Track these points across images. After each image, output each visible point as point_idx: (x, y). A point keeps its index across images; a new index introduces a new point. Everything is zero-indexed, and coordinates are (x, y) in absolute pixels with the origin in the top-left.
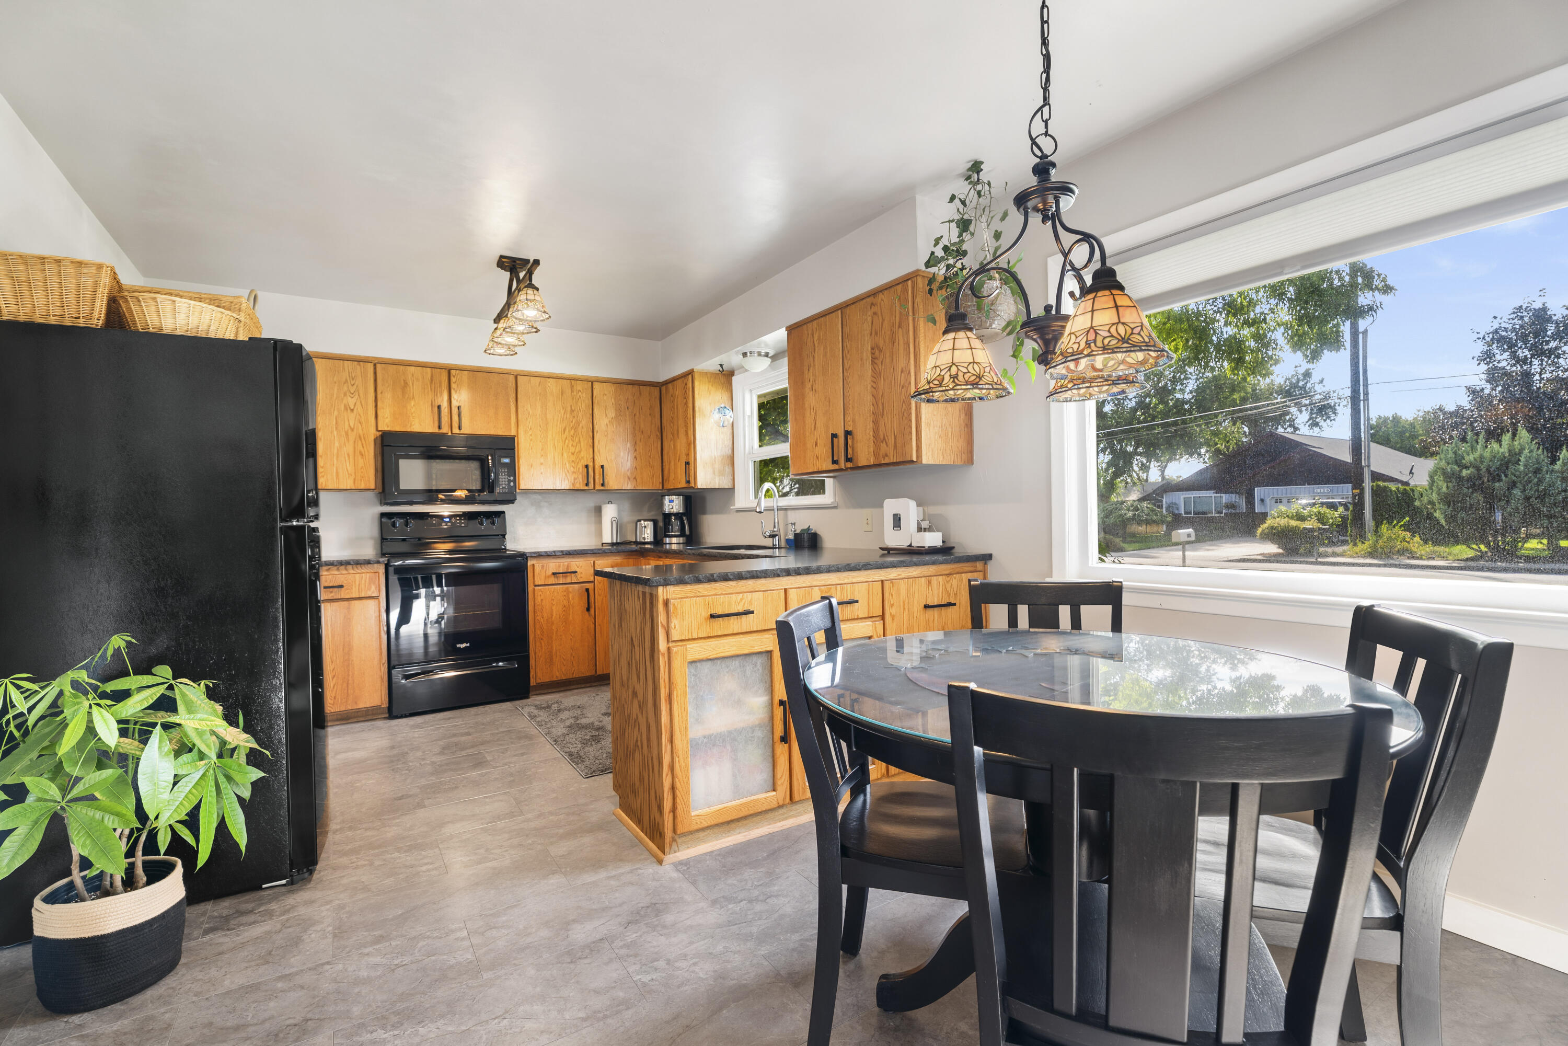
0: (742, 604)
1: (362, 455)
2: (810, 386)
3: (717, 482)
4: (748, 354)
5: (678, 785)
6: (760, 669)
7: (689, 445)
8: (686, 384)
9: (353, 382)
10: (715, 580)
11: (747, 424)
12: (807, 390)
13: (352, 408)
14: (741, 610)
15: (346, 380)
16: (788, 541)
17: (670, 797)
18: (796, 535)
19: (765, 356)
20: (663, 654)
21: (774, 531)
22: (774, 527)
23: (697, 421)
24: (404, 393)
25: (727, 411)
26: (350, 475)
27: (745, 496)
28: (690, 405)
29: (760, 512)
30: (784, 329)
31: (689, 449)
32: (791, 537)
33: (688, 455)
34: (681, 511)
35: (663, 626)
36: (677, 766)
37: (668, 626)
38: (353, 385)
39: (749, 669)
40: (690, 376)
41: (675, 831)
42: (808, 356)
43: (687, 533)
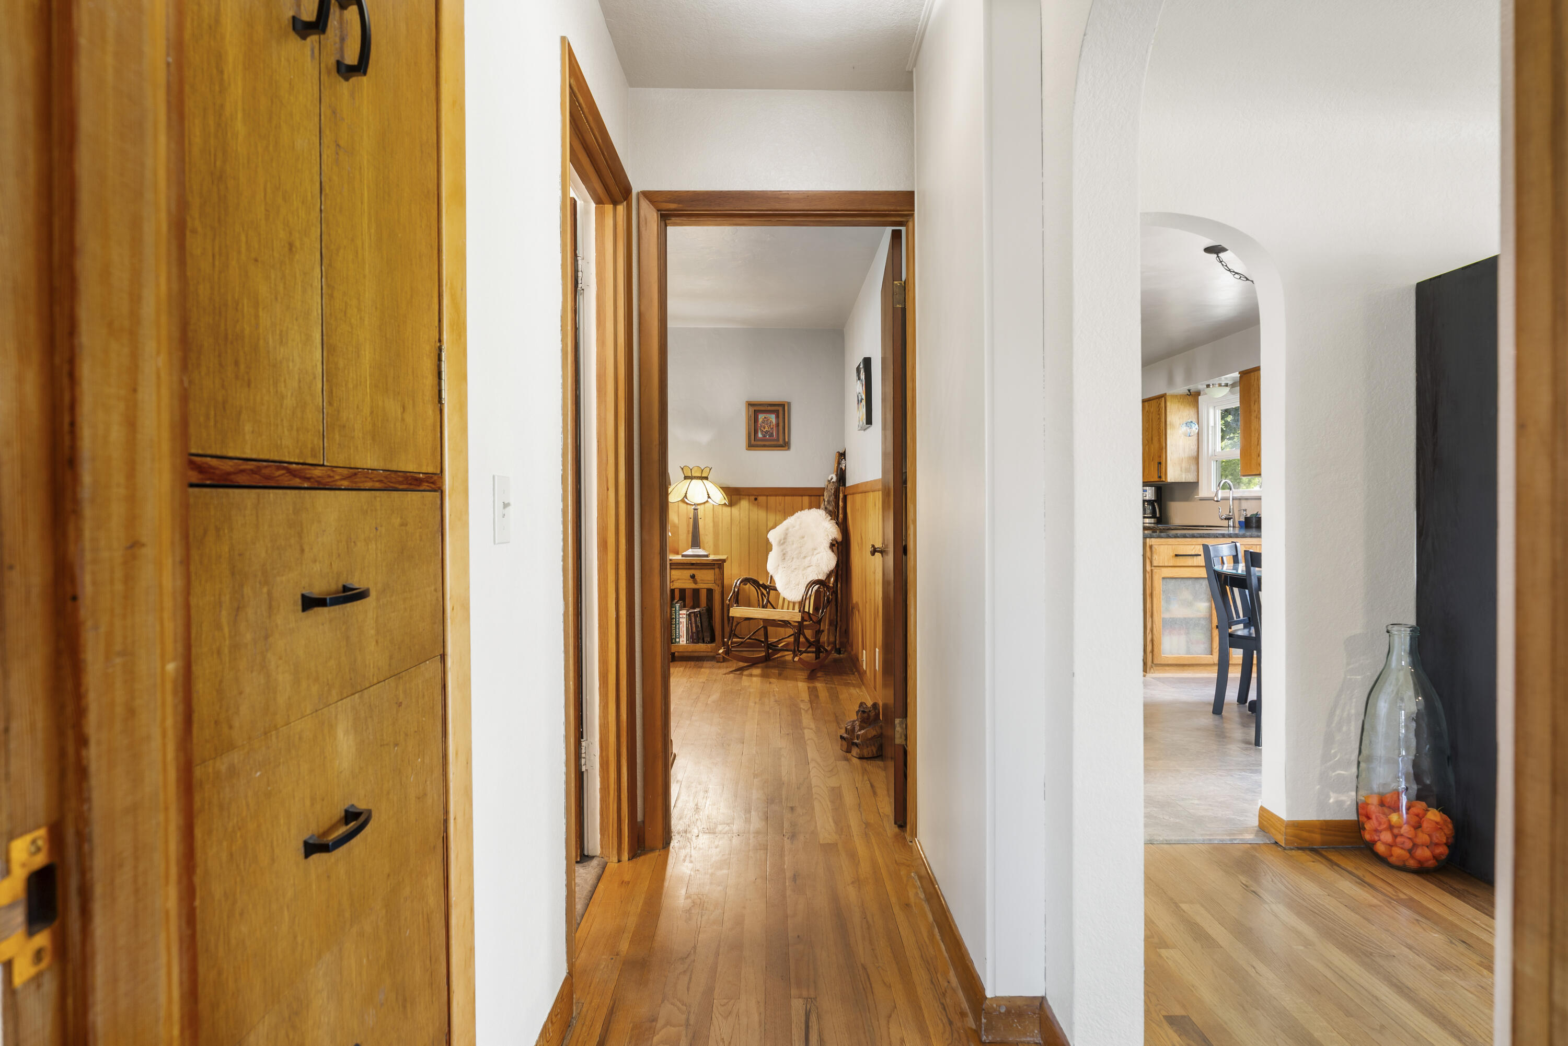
0: (1194, 551)
2: (1255, 415)
3: (1184, 477)
4: (1211, 386)
5: (1155, 639)
6: (1205, 587)
7: (1161, 449)
8: (1160, 404)
10: (1178, 537)
11: (1210, 432)
12: (1253, 418)
14: (1193, 554)
16: (1240, 522)
17: (1151, 645)
18: (1246, 518)
19: (1224, 386)
20: (1148, 572)
21: (1230, 515)
22: (1230, 512)
23: (1168, 431)
25: (1193, 425)
27: (1209, 487)
28: (1163, 420)
29: (1217, 501)
30: (1238, 373)
31: (1161, 453)
32: (1243, 520)
33: (1160, 457)
34: (1153, 499)
35: (1148, 558)
36: (1155, 629)
37: (1152, 559)
39: (1197, 586)
40: (1163, 398)
41: (1152, 662)
42: (1254, 394)
43: (1158, 515)
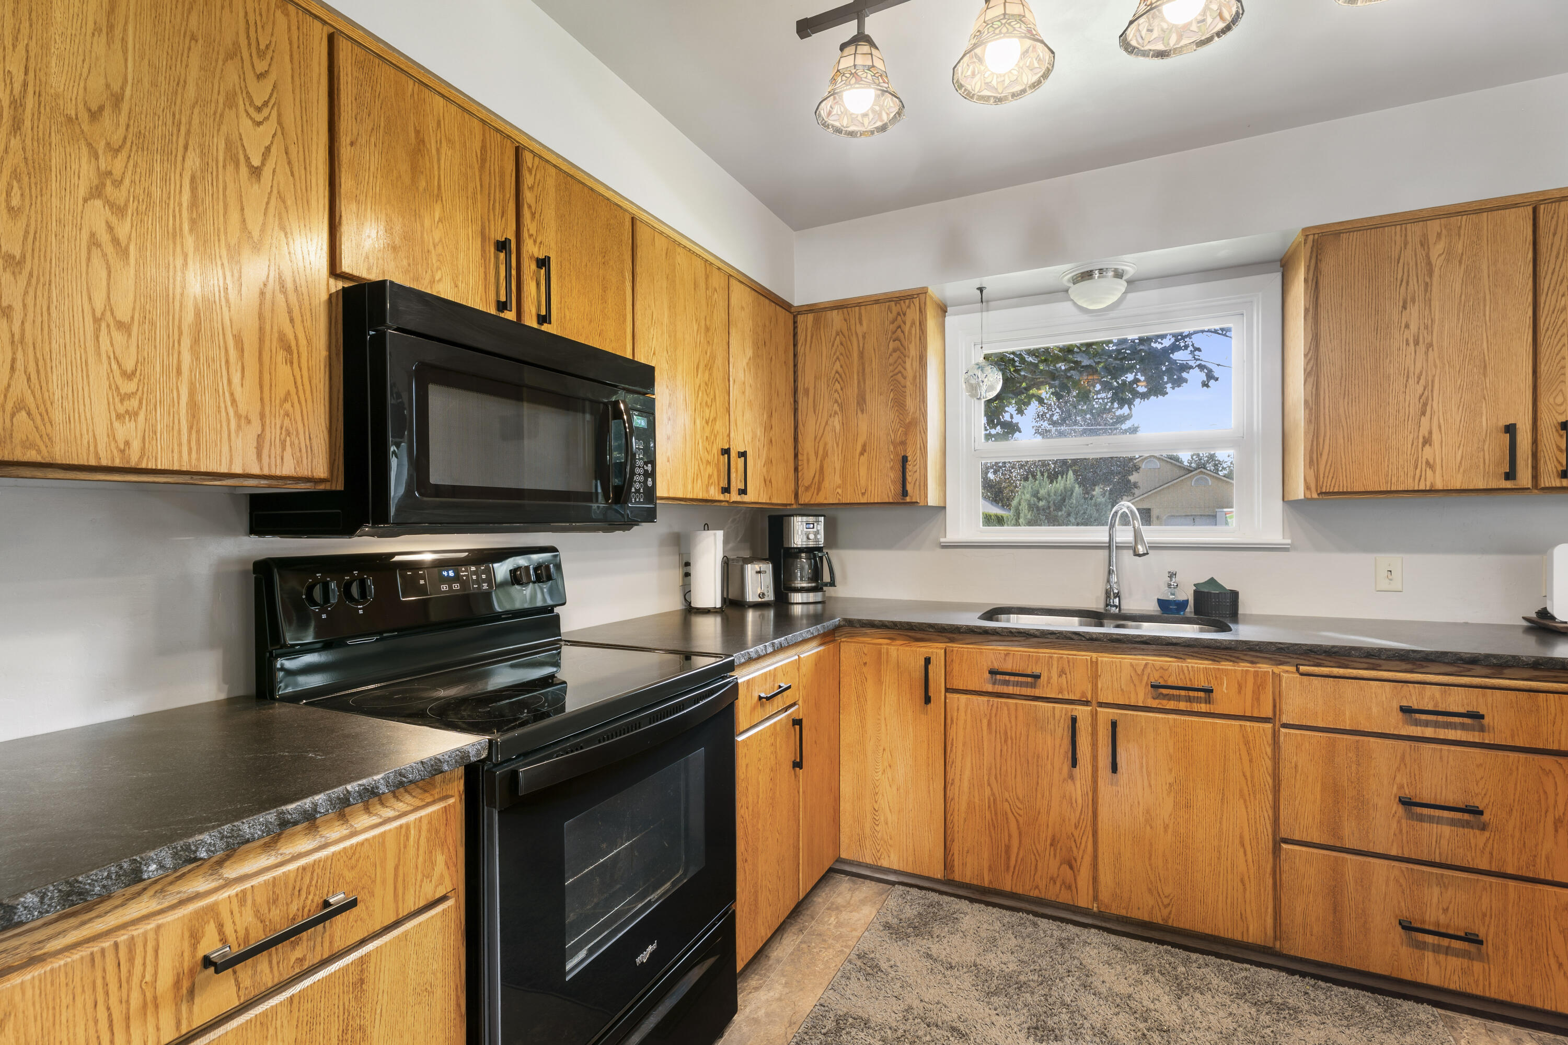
1: (288, 349)
7: (908, 425)
9: (261, 67)
13: (256, 162)
15: (236, 44)
24: (415, 169)
26: (244, 419)
31: (907, 433)
33: (905, 444)
38: (261, 76)
